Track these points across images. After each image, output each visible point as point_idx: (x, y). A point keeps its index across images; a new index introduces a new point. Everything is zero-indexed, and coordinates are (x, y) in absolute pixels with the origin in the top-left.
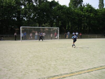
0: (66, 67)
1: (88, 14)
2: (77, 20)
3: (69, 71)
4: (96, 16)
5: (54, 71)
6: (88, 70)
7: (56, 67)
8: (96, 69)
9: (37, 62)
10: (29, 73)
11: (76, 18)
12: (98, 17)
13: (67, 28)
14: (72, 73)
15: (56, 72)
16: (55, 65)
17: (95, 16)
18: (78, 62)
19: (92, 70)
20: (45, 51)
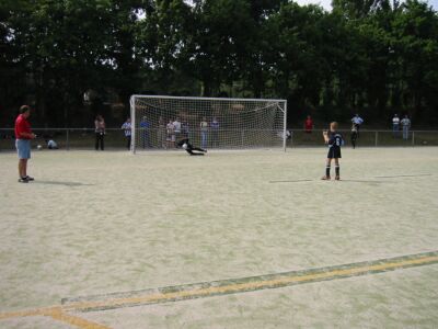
0: (295, 251)
2: (363, 68)
3: (302, 266)
5: (247, 263)
6: (377, 263)
7: (258, 249)
8: (410, 262)
9: (190, 229)
10: (154, 268)
11: (361, 58)
13: (321, 102)
14: (313, 272)
15: (254, 266)
16: (254, 242)
18: (345, 236)
19: (392, 265)
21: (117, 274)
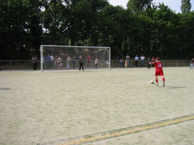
0: (136, 116)
1: (161, 22)
2: (141, 33)
3: (143, 122)
4: (177, 26)
5: (118, 122)
6: (174, 119)
7: (119, 115)
8: (188, 119)
9: (84, 107)
10: (75, 126)
11: (140, 29)
12: (180, 27)
13: (123, 48)
14: (148, 125)
15: (121, 123)
16: (115, 112)
17: (174, 26)
18: (154, 107)
19: (182, 120)
20: (91, 89)
21: (59, 130)
